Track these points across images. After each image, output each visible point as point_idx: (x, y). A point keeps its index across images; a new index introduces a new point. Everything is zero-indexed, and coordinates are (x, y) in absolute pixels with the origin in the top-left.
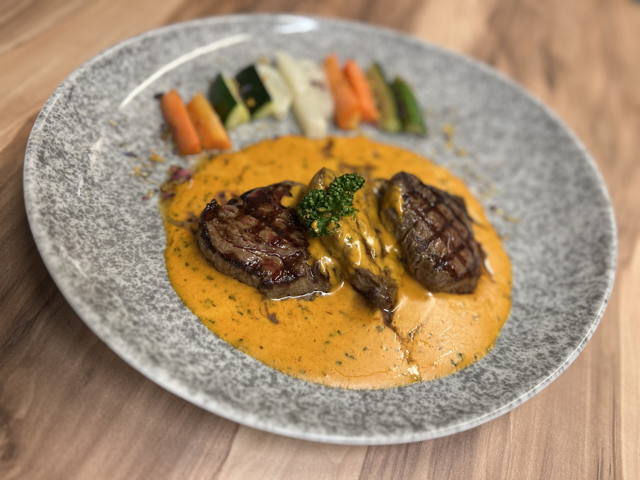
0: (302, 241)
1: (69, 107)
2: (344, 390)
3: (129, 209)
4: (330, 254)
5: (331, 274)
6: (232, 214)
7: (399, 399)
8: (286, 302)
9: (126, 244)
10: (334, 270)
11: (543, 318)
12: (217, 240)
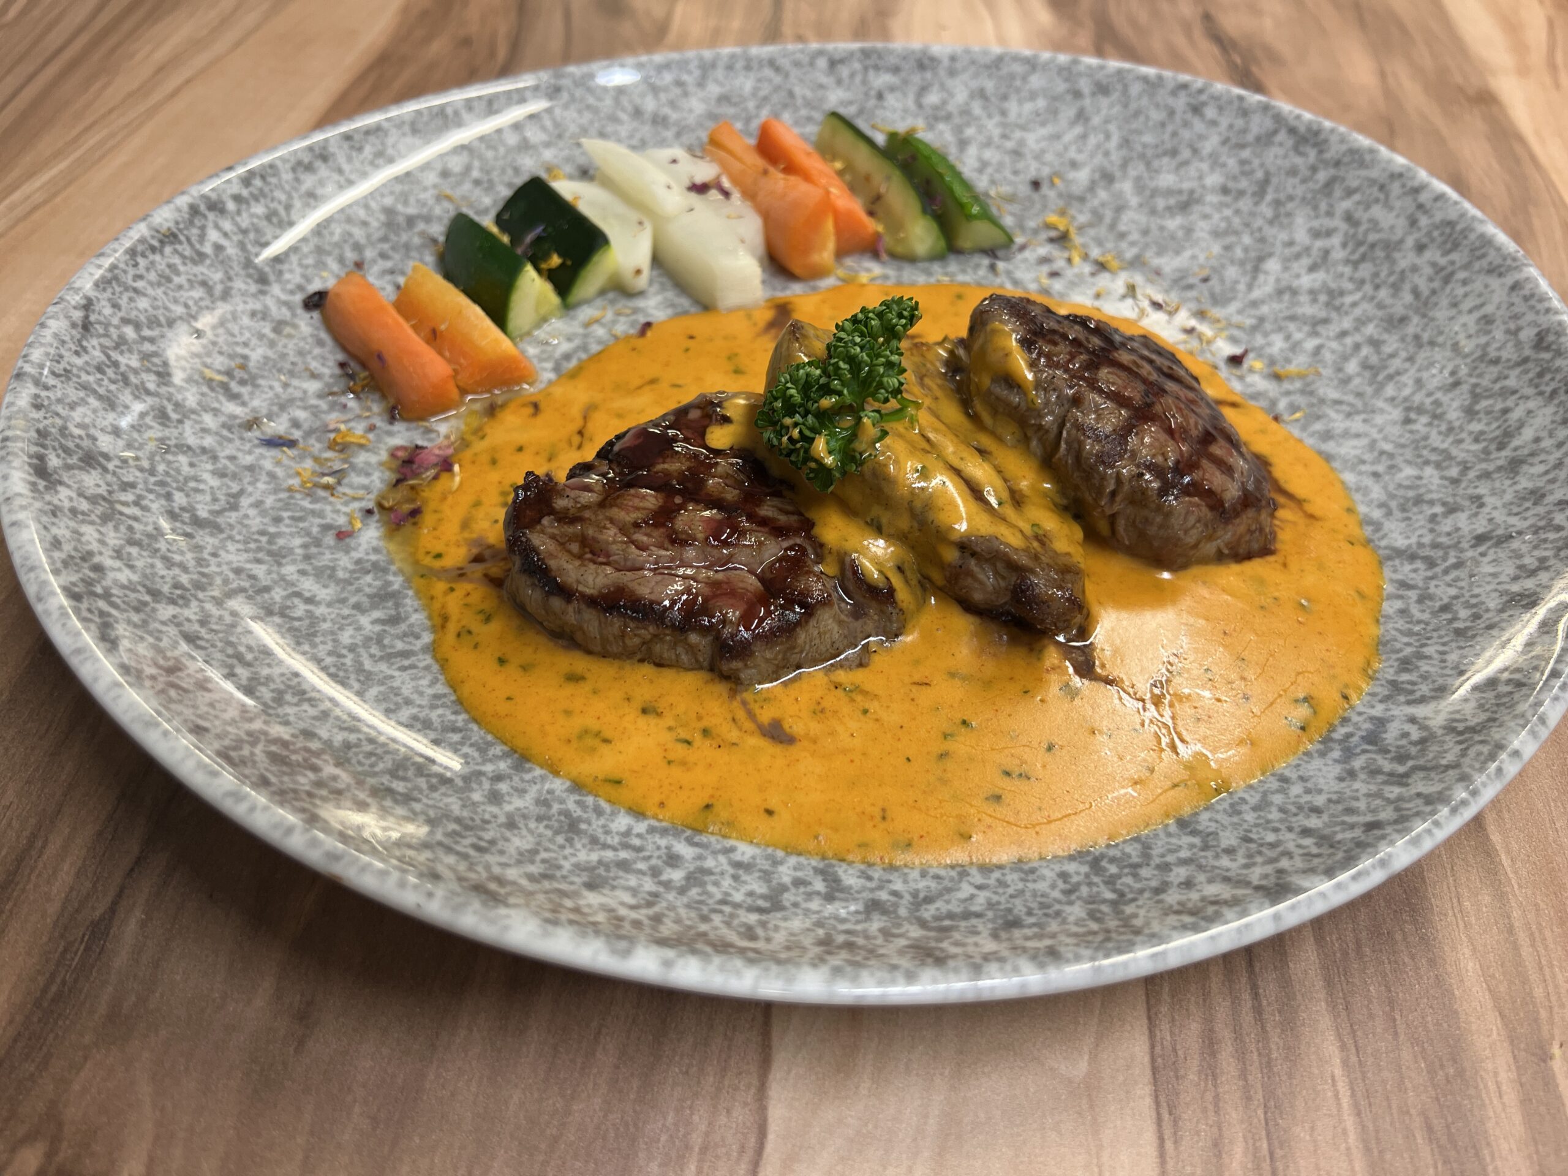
0: (793, 518)
1: (90, 349)
2: (1035, 864)
3: (308, 568)
4: (878, 530)
5: (897, 581)
6: (588, 497)
7: (1192, 846)
8: (796, 685)
9: (321, 647)
10: (900, 569)
11: (1477, 563)
12: (569, 567)
